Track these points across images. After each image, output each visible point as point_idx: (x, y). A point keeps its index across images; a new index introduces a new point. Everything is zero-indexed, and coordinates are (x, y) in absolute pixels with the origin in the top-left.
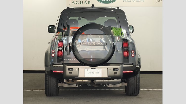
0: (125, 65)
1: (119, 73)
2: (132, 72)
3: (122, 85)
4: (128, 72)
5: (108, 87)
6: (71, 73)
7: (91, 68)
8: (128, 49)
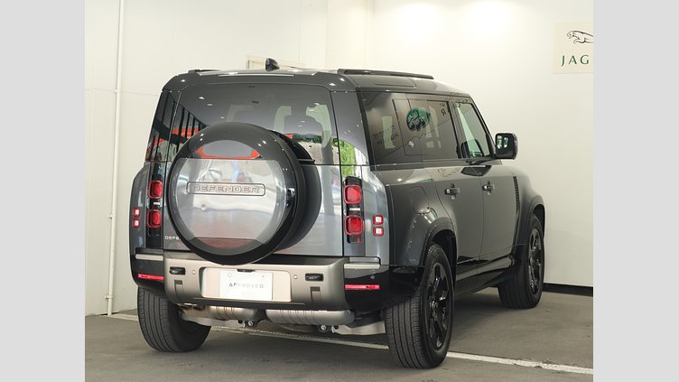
0: (353, 263)
1: (326, 288)
2: (377, 287)
3: (378, 329)
4: (364, 287)
5: (335, 333)
6: (180, 282)
7: (239, 270)
8: (363, 209)
